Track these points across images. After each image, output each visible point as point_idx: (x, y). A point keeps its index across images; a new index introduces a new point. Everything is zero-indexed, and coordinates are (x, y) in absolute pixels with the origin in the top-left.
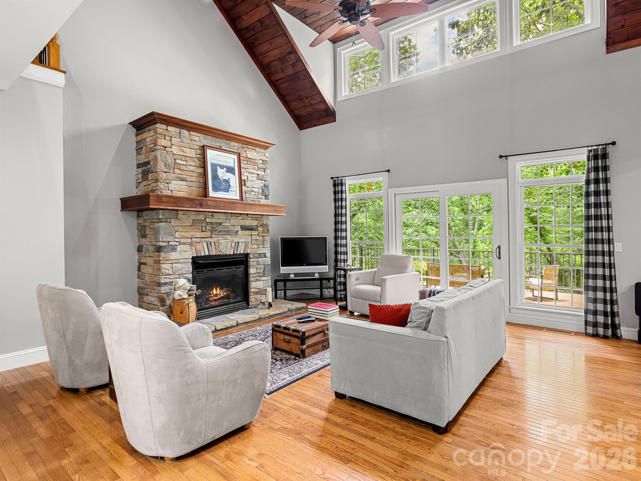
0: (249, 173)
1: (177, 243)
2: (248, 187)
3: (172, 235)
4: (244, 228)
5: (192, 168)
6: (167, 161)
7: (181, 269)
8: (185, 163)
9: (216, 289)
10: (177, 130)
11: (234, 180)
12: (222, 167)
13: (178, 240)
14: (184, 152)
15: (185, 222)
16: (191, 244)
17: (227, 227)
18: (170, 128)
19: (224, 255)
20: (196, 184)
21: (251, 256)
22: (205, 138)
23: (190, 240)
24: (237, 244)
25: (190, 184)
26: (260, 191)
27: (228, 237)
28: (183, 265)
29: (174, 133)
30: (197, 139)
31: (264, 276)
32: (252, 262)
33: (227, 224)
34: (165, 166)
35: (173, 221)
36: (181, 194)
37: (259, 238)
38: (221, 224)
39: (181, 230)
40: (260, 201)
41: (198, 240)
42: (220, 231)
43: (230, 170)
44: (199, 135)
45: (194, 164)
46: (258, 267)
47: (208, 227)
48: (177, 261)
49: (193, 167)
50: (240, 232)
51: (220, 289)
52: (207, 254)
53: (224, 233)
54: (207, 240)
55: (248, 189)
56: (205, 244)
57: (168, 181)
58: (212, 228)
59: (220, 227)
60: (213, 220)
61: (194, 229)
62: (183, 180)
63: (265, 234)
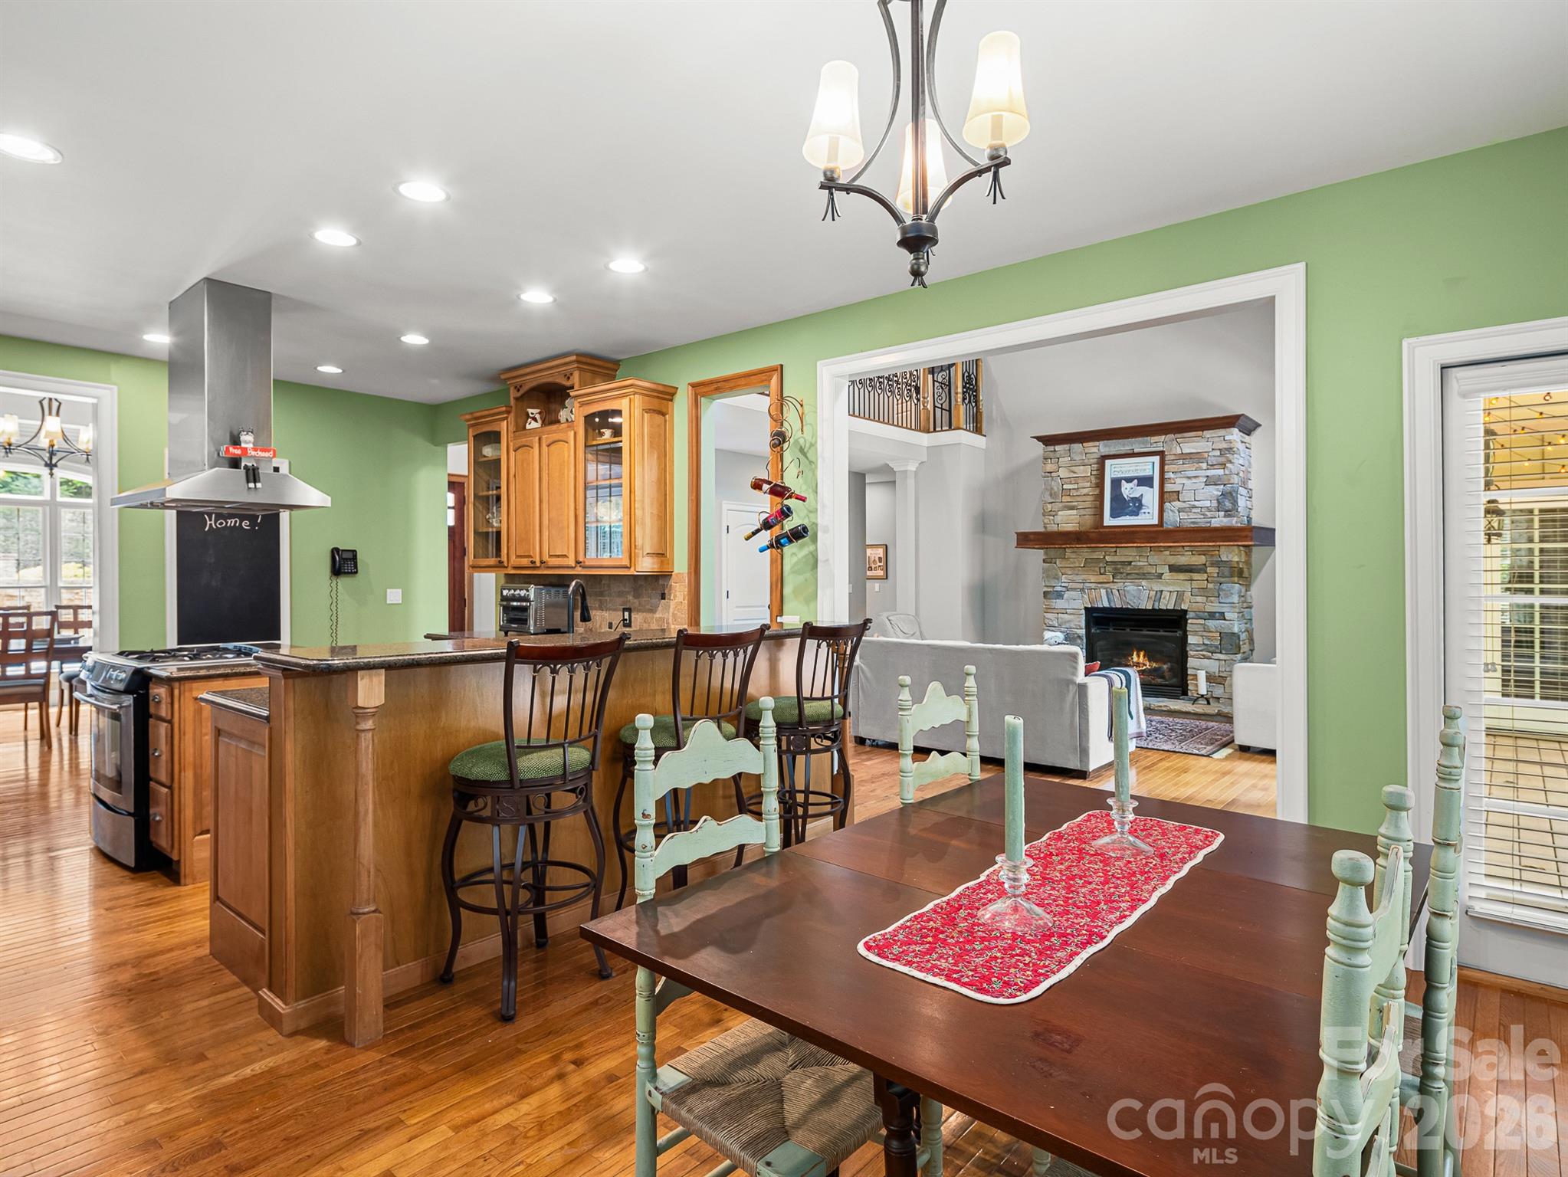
0: (1189, 478)
1: (1064, 589)
2: (1184, 502)
3: (1058, 579)
4: (1174, 569)
5: (1085, 491)
6: (1052, 489)
7: (1069, 621)
8: (1076, 486)
9: (1139, 656)
10: (1066, 447)
11: (1150, 497)
12: (1129, 480)
13: (1066, 585)
14: (1075, 473)
15: (1075, 562)
16: (1082, 590)
17: (1141, 567)
18: (1057, 448)
19: (1135, 609)
20: (1089, 512)
21: (1190, 615)
22: (1106, 446)
23: (1081, 586)
24: (1159, 594)
25: (1083, 512)
26: (1215, 504)
27: (1144, 583)
28: (1072, 617)
29: (1062, 452)
30: (1095, 450)
31: (1221, 653)
32: (1192, 624)
33: (1141, 563)
34: (1051, 495)
35: (1058, 561)
36: (1069, 528)
37: (1210, 586)
38: (1130, 563)
39: (1070, 573)
40: (1210, 522)
41: (1093, 586)
42: (1128, 574)
43: (1146, 481)
44: (1097, 443)
45: (1088, 484)
46: (1205, 634)
47: (1108, 568)
48: (1064, 611)
49: (1087, 488)
50: (1167, 575)
51: (1144, 657)
52: (1106, 605)
53: (1136, 576)
54: (1107, 585)
55: (1184, 505)
56: (1103, 591)
57: (1054, 513)
58: (1115, 569)
59: (1129, 568)
60: (1116, 559)
61: (1087, 571)
62: (1072, 508)
63: (1222, 580)
